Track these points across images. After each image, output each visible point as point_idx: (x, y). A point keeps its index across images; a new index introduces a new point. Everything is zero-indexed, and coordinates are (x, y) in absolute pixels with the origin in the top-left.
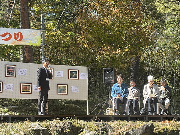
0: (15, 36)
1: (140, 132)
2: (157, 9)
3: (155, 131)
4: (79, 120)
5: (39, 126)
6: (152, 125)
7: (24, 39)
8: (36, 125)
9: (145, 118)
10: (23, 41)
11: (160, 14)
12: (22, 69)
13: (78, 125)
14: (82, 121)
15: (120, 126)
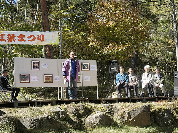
0: (38, 37)
1: (140, 111)
2: (151, 12)
3: (151, 110)
4: (90, 103)
5: (59, 109)
6: (149, 105)
7: (45, 40)
8: (57, 108)
9: (143, 99)
10: (45, 42)
11: (153, 15)
12: (44, 64)
13: (90, 107)
14: (93, 104)
15: (123, 107)
